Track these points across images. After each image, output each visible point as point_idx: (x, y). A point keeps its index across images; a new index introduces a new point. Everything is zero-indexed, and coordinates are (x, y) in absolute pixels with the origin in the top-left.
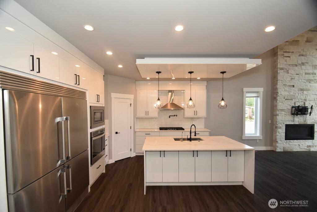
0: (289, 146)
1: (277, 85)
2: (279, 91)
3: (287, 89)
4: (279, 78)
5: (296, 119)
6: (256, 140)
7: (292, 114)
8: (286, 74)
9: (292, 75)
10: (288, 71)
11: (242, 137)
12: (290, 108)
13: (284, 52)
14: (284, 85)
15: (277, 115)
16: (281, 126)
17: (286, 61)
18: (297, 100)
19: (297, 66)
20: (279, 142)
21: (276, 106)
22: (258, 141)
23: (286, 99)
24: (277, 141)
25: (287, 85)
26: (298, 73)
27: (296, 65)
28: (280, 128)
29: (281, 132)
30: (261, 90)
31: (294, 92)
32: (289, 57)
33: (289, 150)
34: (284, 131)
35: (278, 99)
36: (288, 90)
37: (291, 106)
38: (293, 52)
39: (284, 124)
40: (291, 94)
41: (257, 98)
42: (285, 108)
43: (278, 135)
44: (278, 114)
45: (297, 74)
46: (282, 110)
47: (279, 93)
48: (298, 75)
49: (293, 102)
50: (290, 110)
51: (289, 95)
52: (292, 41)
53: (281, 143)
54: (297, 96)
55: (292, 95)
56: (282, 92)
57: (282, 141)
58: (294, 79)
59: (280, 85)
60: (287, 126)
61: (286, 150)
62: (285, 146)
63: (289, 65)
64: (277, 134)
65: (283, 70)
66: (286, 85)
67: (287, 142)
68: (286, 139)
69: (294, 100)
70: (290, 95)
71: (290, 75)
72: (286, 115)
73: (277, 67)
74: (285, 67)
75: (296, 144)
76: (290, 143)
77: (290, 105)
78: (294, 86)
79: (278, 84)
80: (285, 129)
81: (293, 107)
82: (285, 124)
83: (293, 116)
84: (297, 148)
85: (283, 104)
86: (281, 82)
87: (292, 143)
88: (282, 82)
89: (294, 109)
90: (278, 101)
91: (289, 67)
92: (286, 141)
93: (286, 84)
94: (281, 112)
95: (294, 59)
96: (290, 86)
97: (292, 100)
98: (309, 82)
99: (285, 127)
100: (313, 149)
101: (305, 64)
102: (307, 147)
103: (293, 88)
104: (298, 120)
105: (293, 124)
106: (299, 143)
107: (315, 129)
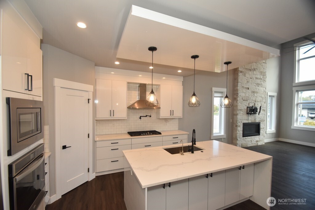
0: (245, 142)
1: (238, 87)
2: (239, 92)
3: (244, 90)
4: (239, 80)
6: (221, 139)
8: (244, 77)
9: (247, 78)
10: (245, 74)
11: (210, 137)
12: (246, 108)
14: (242, 87)
15: (237, 115)
16: (240, 124)
18: (251, 101)
19: (251, 71)
20: (238, 139)
21: (237, 106)
22: (223, 140)
23: (244, 100)
24: (237, 138)
26: (251, 77)
28: (239, 127)
29: (240, 130)
30: (225, 90)
31: (248, 93)
33: (245, 146)
34: (242, 129)
35: (238, 100)
36: (245, 92)
39: (242, 122)
41: (221, 98)
42: (243, 108)
45: (251, 78)
46: (241, 110)
47: (239, 95)
48: (251, 79)
49: (248, 103)
50: (246, 110)
51: (245, 96)
53: (240, 140)
54: (251, 98)
55: (247, 96)
56: (242, 94)
57: (240, 138)
58: (249, 82)
61: (243, 146)
62: (243, 143)
63: (246, 69)
64: (237, 132)
65: (242, 73)
66: (244, 87)
68: (243, 136)
69: (248, 101)
72: (243, 114)
73: (237, 70)
74: (244, 71)
75: (250, 140)
77: (246, 105)
78: (248, 88)
79: (239, 85)
80: (242, 128)
81: (248, 107)
82: (243, 122)
83: (248, 115)
84: (250, 143)
85: (241, 104)
86: (240, 84)
87: (246, 140)
89: (248, 109)
90: (238, 102)
91: (246, 71)
92: (243, 138)
94: (240, 112)
96: (246, 88)
97: (247, 100)
98: (258, 86)
99: (242, 125)
100: (260, 144)
101: (256, 70)
102: (256, 142)
103: (248, 91)
104: (251, 119)
105: (246, 122)
106: (251, 139)
107: (261, 126)
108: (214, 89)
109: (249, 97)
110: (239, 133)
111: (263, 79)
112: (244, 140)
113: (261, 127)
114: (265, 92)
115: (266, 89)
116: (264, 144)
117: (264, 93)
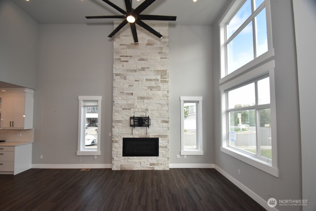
0: (128, 164)
1: (113, 93)
2: (115, 99)
3: (125, 97)
4: (115, 85)
5: (135, 131)
7: (131, 126)
8: (123, 81)
9: (130, 81)
10: (125, 77)
12: (128, 119)
13: (121, 56)
14: (121, 92)
15: (112, 127)
16: (118, 140)
17: (123, 66)
18: (137, 110)
19: (136, 72)
20: (115, 158)
22: (96, 157)
23: (123, 109)
24: (113, 157)
25: (125, 92)
26: (137, 79)
27: (135, 71)
28: (116, 142)
29: (118, 147)
30: (100, 98)
31: (131, 100)
32: (127, 61)
33: (128, 168)
34: (122, 146)
35: (114, 109)
37: (129, 116)
38: (131, 56)
39: (121, 137)
40: (129, 103)
42: (122, 119)
43: (114, 151)
44: (114, 126)
45: (136, 81)
46: (119, 121)
47: (116, 102)
48: (137, 82)
49: (132, 112)
50: (129, 122)
51: (126, 104)
52: (130, 44)
53: (118, 160)
54: (137, 106)
55: (130, 104)
56: (119, 100)
57: (118, 157)
58: (133, 86)
59: (116, 93)
60: (124, 139)
61: (123, 169)
62: (123, 164)
63: (128, 70)
64: (113, 149)
65: (119, 77)
66: (123, 92)
67: (125, 159)
69: (132, 110)
70: (128, 104)
71: (128, 81)
72: (124, 127)
73: (112, 73)
74: (122, 73)
75: (137, 161)
76: (129, 160)
77: (128, 115)
78: (132, 93)
79: (114, 91)
80: (122, 144)
81: (131, 118)
82: (123, 137)
84: (138, 166)
85: (119, 114)
86: (117, 89)
87: (131, 161)
88: (119, 89)
89: (132, 120)
90: (114, 111)
91: (127, 73)
92: (124, 157)
93: (123, 91)
94: (117, 123)
95: (133, 64)
96: (128, 94)
97: (130, 109)
98: (151, 90)
99: (122, 141)
100: (157, 168)
101: (146, 69)
102: (150, 165)
103: (130, 97)
104: (139, 133)
105: (132, 137)
106: (140, 160)
107: (159, 144)
108: (81, 98)
109: (133, 105)
110: (115, 150)
111: (162, 80)
112: (125, 160)
113: (160, 145)
114: (167, 97)
115: (168, 93)
116: (169, 169)
117: (165, 98)
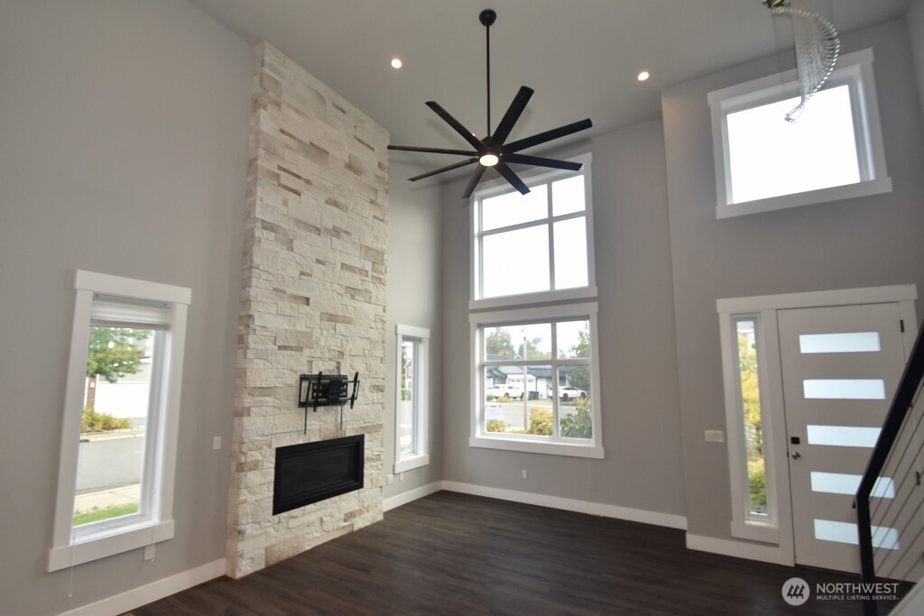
0: (287, 536)
1: (250, 286)
2: (255, 309)
3: (286, 306)
4: (257, 260)
5: (313, 422)
6: (143, 548)
7: (301, 405)
8: (285, 253)
9: (302, 259)
10: (291, 241)
11: (43, 560)
12: (293, 380)
13: (280, 168)
14: (276, 290)
15: (242, 412)
16: (259, 457)
17: (285, 203)
18: (318, 354)
19: (319, 235)
20: (249, 529)
21: (242, 373)
22: (150, 553)
23: (280, 348)
24: (242, 527)
25: (288, 292)
26: (322, 259)
27: (318, 231)
28: (255, 466)
29: (259, 485)
30: (181, 296)
31: (308, 321)
32: (297, 193)
33: (287, 552)
34: (272, 478)
35: (252, 346)
36: (288, 312)
37: (296, 372)
38: (308, 182)
39: (270, 446)
40: (299, 329)
41: (161, 332)
42: (272, 382)
43: (245, 501)
44: (248, 410)
45: (318, 261)
46: (265, 391)
47: (257, 322)
48: (321, 266)
49: (305, 360)
50: (295, 391)
51: (291, 331)
52: (308, 143)
53: (259, 532)
54: (318, 339)
55: (301, 332)
56: (269, 317)
57: (259, 523)
58: (311, 275)
59: (259, 288)
60: (282, 454)
61: (274, 560)
62: (274, 541)
63: (298, 222)
64: (242, 498)
65: (273, 234)
66: (284, 292)
67: (279, 522)
68: (277, 510)
69: (306, 351)
70: (297, 332)
71: (298, 258)
72: (279, 409)
73: (252, 216)
74: (283, 225)
75: (312, 518)
76: (291, 520)
77: (295, 368)
78: (307, 301)
79: (254, 281)
80: (273, 470)
81: (303, 378)
82: (276, 445)
83: (303, 410)
84: (316, 534)
85: (268, 364)
86: (264, 275)
87: (293, 523)
88: (270, 277)
89: (305, 384)
90: (250, 354)
91: (296, 229)
92: (276, 518)
93: (284, 288)
94: (261, 399)
95: (311, 206)
96: (296, 298)
97: (300, 349)
98: (353, 297)
99: (274, 460)
100: (360, 523)
101: (343, 234)
102: (345, 521)
103: (304, 309)
104: (322, 425)
105: (301, 442)
106: (321, 514)
107: (366, 451)
108: (87, 281)
109: (308, 335)
110: (251, 498)
111: (375, 274)
112: (281, 526)
113: (367, 453)
114: (384, 322)
115: (384, 311)
116: (380, 518)
117: (379, 325)
